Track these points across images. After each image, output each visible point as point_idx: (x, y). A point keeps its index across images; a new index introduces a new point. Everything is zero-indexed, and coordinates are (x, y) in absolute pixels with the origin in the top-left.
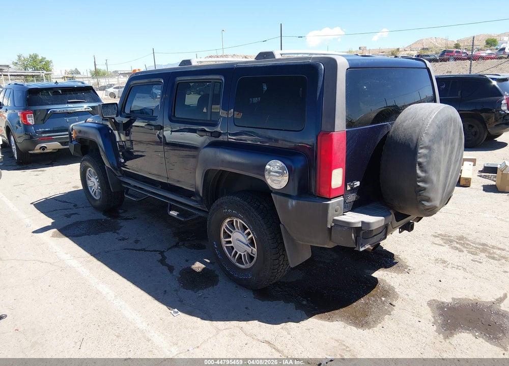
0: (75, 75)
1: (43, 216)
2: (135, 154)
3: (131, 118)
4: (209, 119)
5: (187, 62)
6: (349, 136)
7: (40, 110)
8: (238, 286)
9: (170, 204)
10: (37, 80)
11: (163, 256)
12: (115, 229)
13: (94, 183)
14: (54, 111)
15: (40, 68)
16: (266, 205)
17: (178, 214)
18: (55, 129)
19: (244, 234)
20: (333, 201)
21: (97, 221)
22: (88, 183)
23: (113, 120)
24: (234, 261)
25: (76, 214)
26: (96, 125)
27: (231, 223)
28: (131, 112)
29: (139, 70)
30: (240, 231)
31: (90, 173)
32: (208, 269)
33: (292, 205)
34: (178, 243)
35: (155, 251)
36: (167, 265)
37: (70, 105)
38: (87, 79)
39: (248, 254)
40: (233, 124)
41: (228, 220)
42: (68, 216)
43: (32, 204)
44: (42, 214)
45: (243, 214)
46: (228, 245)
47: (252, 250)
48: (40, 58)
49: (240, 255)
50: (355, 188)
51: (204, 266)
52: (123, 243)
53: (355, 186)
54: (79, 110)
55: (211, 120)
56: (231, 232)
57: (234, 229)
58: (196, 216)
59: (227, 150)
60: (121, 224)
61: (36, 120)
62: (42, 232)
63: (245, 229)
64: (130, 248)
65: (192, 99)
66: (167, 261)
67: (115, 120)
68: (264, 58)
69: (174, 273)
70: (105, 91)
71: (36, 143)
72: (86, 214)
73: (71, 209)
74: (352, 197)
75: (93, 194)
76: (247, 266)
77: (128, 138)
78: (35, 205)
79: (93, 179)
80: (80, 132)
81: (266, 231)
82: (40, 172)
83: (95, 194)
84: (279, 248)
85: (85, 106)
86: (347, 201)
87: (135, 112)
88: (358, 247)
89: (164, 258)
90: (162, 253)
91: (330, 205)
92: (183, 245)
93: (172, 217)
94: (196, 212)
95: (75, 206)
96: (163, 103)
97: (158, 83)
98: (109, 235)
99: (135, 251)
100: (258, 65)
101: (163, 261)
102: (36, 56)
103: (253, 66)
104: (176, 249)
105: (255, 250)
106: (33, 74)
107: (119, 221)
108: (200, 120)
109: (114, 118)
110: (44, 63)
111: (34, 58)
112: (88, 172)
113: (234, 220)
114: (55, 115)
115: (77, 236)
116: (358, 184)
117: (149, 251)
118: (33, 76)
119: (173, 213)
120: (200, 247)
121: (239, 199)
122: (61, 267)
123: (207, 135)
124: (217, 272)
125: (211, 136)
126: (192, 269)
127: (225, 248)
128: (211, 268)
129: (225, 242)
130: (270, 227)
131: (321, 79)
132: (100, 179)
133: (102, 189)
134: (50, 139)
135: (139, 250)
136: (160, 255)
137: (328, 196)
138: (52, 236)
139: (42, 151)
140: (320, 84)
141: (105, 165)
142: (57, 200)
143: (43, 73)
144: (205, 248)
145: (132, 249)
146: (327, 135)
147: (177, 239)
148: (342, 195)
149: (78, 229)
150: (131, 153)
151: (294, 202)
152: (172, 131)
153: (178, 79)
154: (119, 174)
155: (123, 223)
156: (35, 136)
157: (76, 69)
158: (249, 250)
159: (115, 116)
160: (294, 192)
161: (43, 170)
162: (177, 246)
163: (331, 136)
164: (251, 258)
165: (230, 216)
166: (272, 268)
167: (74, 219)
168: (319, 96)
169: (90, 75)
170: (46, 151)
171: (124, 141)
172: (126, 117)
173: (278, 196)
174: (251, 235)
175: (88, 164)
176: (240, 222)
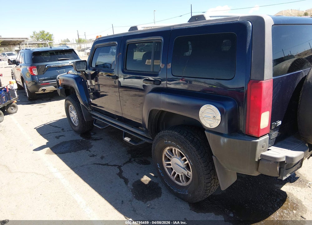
0: (66, 43)
1: (41, 138)
2: (101, 94)
3: (96, 71)
4: (152, 70)
5: (134, 28)
6: (276, 83)
7: (41, 65)
8: (177, 198)
9: (125, 132)
10: (45, 46)
11: (120, 170)
12: (87, 147)
13: (74, 114)
14: (50, 66)
15: (46, 39)
16: (199, 138)
17: (130, 140)
18: (51, 78)
19: (181, 160)
20: (261, 139)
21: (76, 141)
22: (70, 115)
23: (84, 73)
24: (173, 179)
25: (63, 136)
26: (74, 75)
27: (171, 150)
28: (96, 66)
29: (100, 36)
30: (178, 157)
31: (71, 108)
32: (153, 182)
33: (224, 142)
34: (130, 160)
35: (115, 165)
36: (123, 178)
37: (60, 62)
38: (73, 45)
39: (184, 175)
40: (171, 74)
41: (168, 148)
42: (58, 138)
43: (34, 129)
44: (41, 136)
45: (181, 145)
46: (168, 167)
47: (188, 173)
48: (46, 33)
49: (178, 175)
50: (278, 127)
51: (150, 179)
52: (93, 159)
53: (278, 125)
54: (66, 65)
55: (153, 72)
56: (171, 157)
57: (173, 155)
58: (144, 142)
59: (166, 95)
60: (92, 144)
61: (39, 72)
62: (39, 150)
63: (182, 156)
64: (98, 163)
65: (138, 55)
66: (124, 175)
67: (85, 73)
68: (196, 20)
69: (129, 185)
70: (84, 52)
71: (39, 87)
72: (69, 136)
73: (59, 132)
74: (275, 134)
75: (73, 122)
76: (184, 184)
77: (97, 83)
78: (37, 129)
79: (73, 112)
80: (64, 80)
81: (200, 160)
82: (43, 106)
83: (75, 122)
84: (212, 174)
85: (70, 62)
86: (271, 138)
87: (99, 66)
88: (281, 176)
89: (121, 171)
90: (119, 167)
91: (259, 143)
92: (135, 161)
93: (126, 142)
94: (144, 139)
95: (63, 130)
96: (117, 59)
97: (114, 45)
98: (83, 153)
99: (101, 166)
100: (191, 27)
101: (120, 174)
102: (44, 32)
103: (187, 27)
104: (130, 164)
105: (190, 173)
106: (43, 43)
107: (91, 141)
108: (145, 71)
109: (84, 71)
110: (48, 36)
111: (42, 33)
112: (70, 107)
113: (173, 149)
114: (50, 68)
115: (62, 153)
116: (280, 123)
117: (111, 165)
118: (42, 44)
119: (127, 139)
120: (146, 163)
121: (177, 133)
122: (50, 179)
123: (150, 83)
124: (160, 185)
125: (154, 84)
126: (142, 182)
127: (166, 169)
128: (156, 181)
129: (166, 164)
130: (203, 157)
131: (250, 34)
132: (77, 113)
133: (79, 119)
134: (47, 84)
135: (104, 165)
136: (119, 169)
137: (256, 136)
138: (46, 154)
139: (44, 92)
140: (249, 39)
141: (80, 103)
142: (51, 125)
143: (47, 42)
144: (150, 164)
145: (99, 164)
146: (257, 83)
147: (130, 156)
148: (268, 134)
149: (63, 147)
150: (99, 93)
151: (226, 140)
152: (124, 78)
153: (128, 41)
154: (89, 109)
155: (93, 143)
156: (38, 82)
157: (67, 39)
158: (186, 172)
159: (85, 70)
160: (225, 131)
161: (44, 104)
162: (130, 161)
163: (261, 84)
164: (187, 179)
165: (169, 146)
166: (205, 189)
167: (62, 139)
168: (248, 49)
169: (75, 42)
170: (46, 92)
171: (94, 86)
172: (93, 70)
173: (211, 134)
174: (187, 162)
175: (69, 102)
176: (178, 151)
